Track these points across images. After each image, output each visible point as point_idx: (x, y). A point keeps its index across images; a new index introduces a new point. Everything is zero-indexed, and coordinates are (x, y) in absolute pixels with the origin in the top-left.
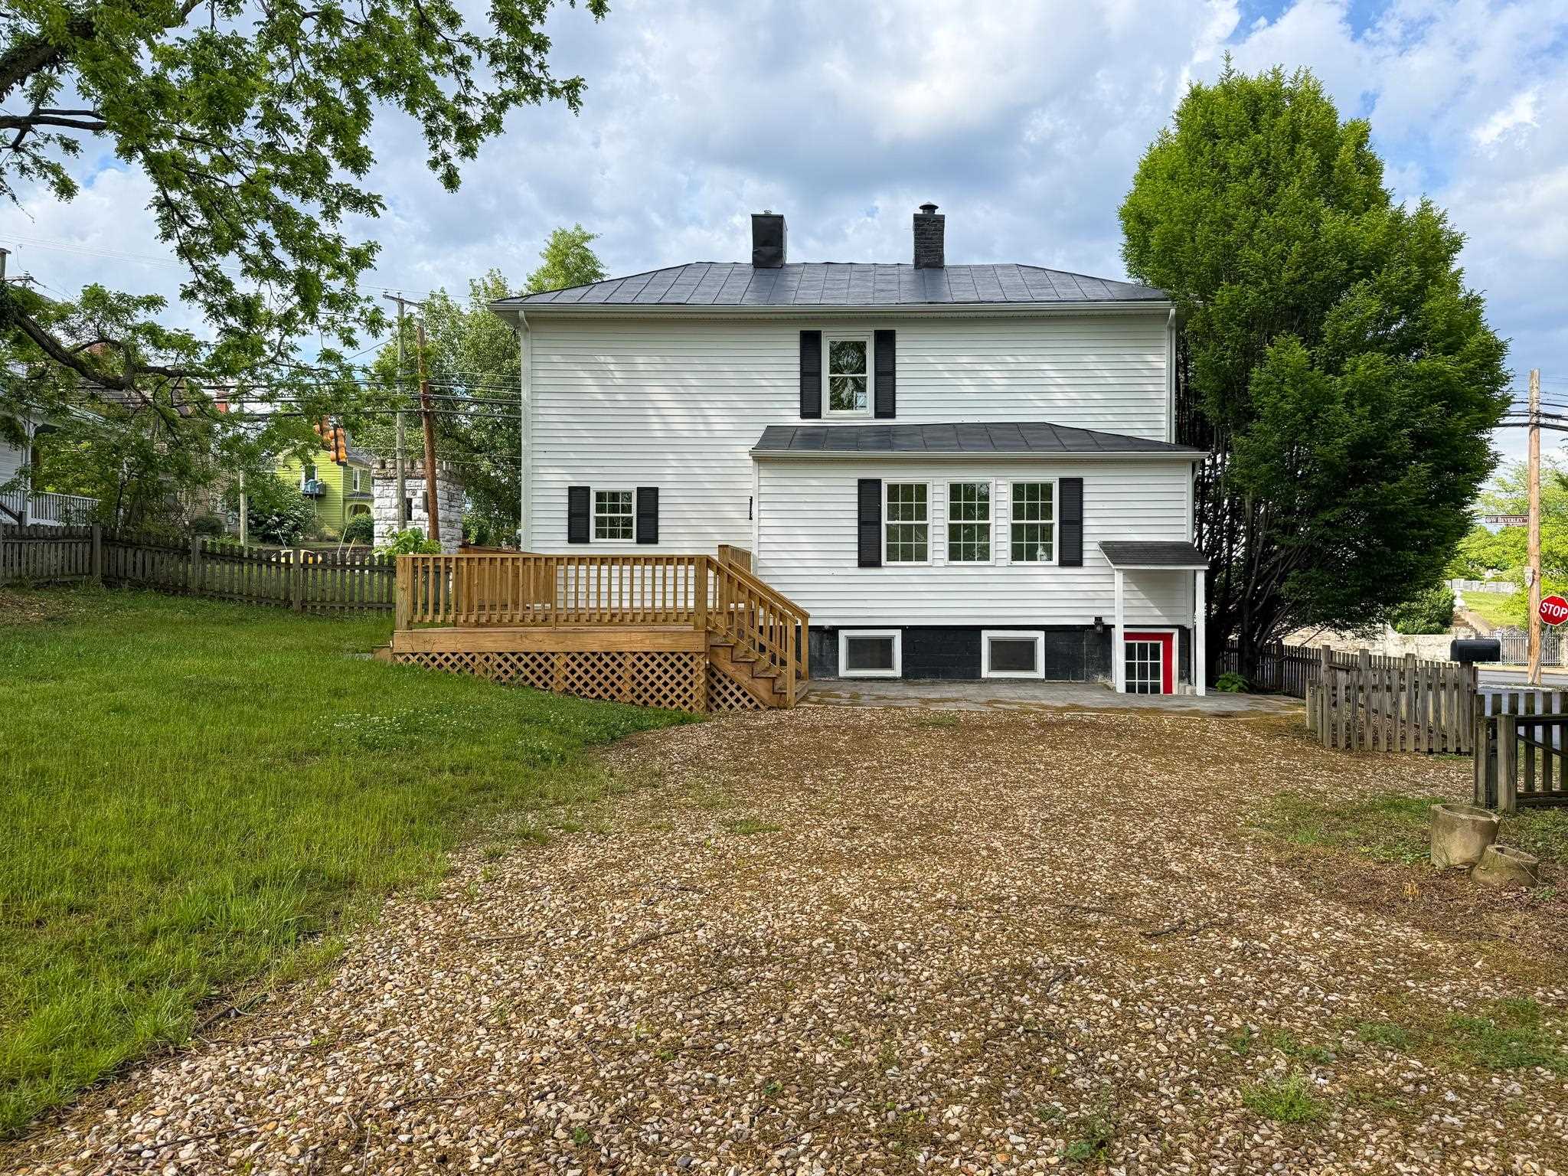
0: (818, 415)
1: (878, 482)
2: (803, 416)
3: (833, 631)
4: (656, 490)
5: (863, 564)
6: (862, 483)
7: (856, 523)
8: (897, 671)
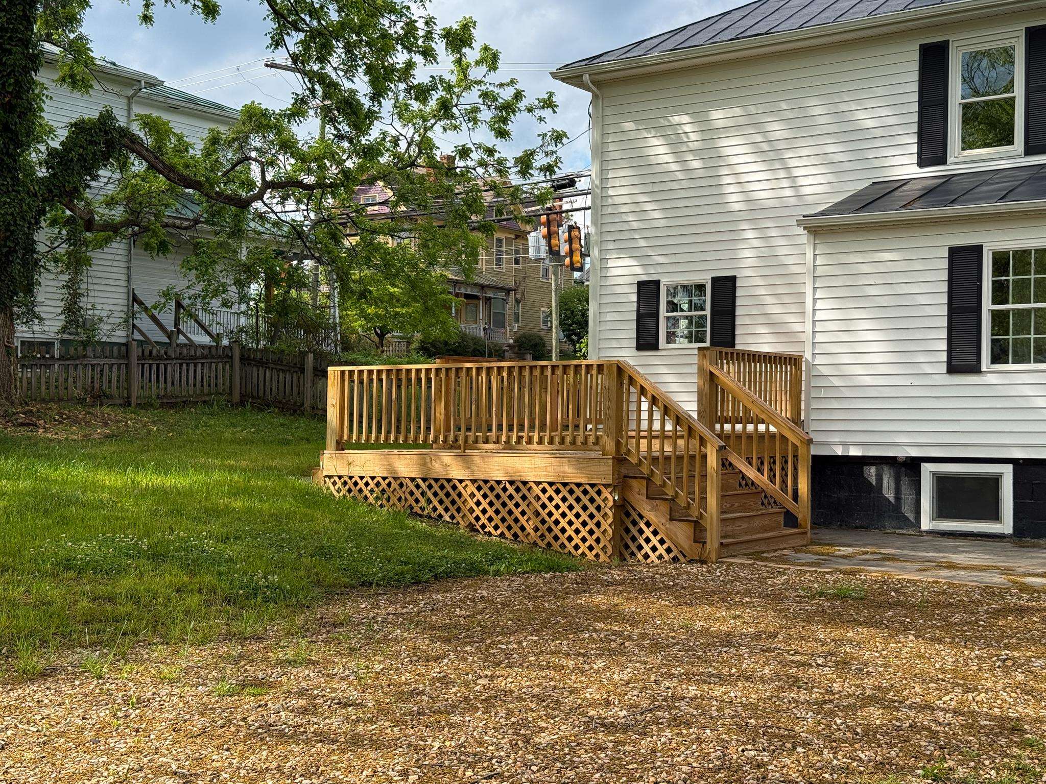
0: (943, 161)
1: (978, 249)
2: (922, 163)
3: (912, 466)
4: (733, 279)
5: (953, 369)
6: (955, 253)
7: (944, 311)
8: (1006, 525)
